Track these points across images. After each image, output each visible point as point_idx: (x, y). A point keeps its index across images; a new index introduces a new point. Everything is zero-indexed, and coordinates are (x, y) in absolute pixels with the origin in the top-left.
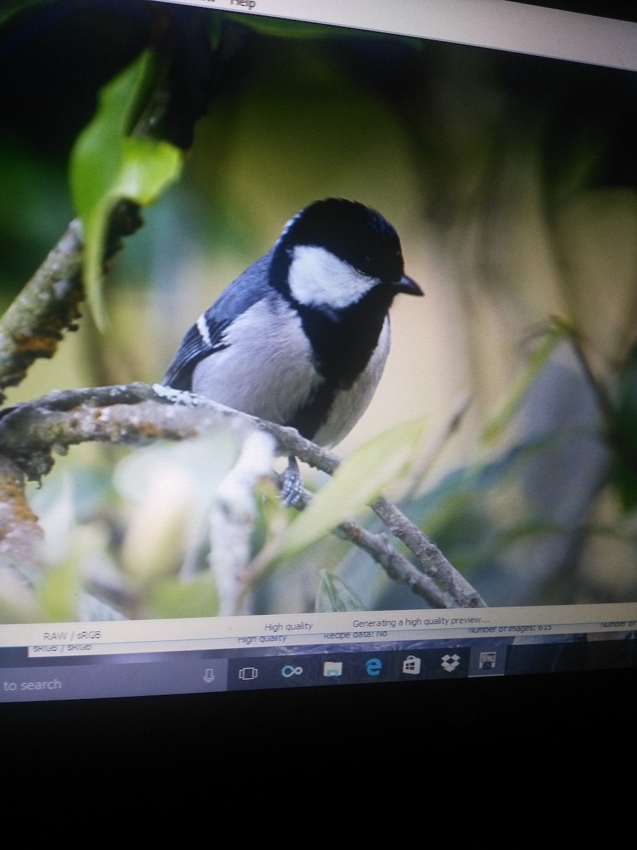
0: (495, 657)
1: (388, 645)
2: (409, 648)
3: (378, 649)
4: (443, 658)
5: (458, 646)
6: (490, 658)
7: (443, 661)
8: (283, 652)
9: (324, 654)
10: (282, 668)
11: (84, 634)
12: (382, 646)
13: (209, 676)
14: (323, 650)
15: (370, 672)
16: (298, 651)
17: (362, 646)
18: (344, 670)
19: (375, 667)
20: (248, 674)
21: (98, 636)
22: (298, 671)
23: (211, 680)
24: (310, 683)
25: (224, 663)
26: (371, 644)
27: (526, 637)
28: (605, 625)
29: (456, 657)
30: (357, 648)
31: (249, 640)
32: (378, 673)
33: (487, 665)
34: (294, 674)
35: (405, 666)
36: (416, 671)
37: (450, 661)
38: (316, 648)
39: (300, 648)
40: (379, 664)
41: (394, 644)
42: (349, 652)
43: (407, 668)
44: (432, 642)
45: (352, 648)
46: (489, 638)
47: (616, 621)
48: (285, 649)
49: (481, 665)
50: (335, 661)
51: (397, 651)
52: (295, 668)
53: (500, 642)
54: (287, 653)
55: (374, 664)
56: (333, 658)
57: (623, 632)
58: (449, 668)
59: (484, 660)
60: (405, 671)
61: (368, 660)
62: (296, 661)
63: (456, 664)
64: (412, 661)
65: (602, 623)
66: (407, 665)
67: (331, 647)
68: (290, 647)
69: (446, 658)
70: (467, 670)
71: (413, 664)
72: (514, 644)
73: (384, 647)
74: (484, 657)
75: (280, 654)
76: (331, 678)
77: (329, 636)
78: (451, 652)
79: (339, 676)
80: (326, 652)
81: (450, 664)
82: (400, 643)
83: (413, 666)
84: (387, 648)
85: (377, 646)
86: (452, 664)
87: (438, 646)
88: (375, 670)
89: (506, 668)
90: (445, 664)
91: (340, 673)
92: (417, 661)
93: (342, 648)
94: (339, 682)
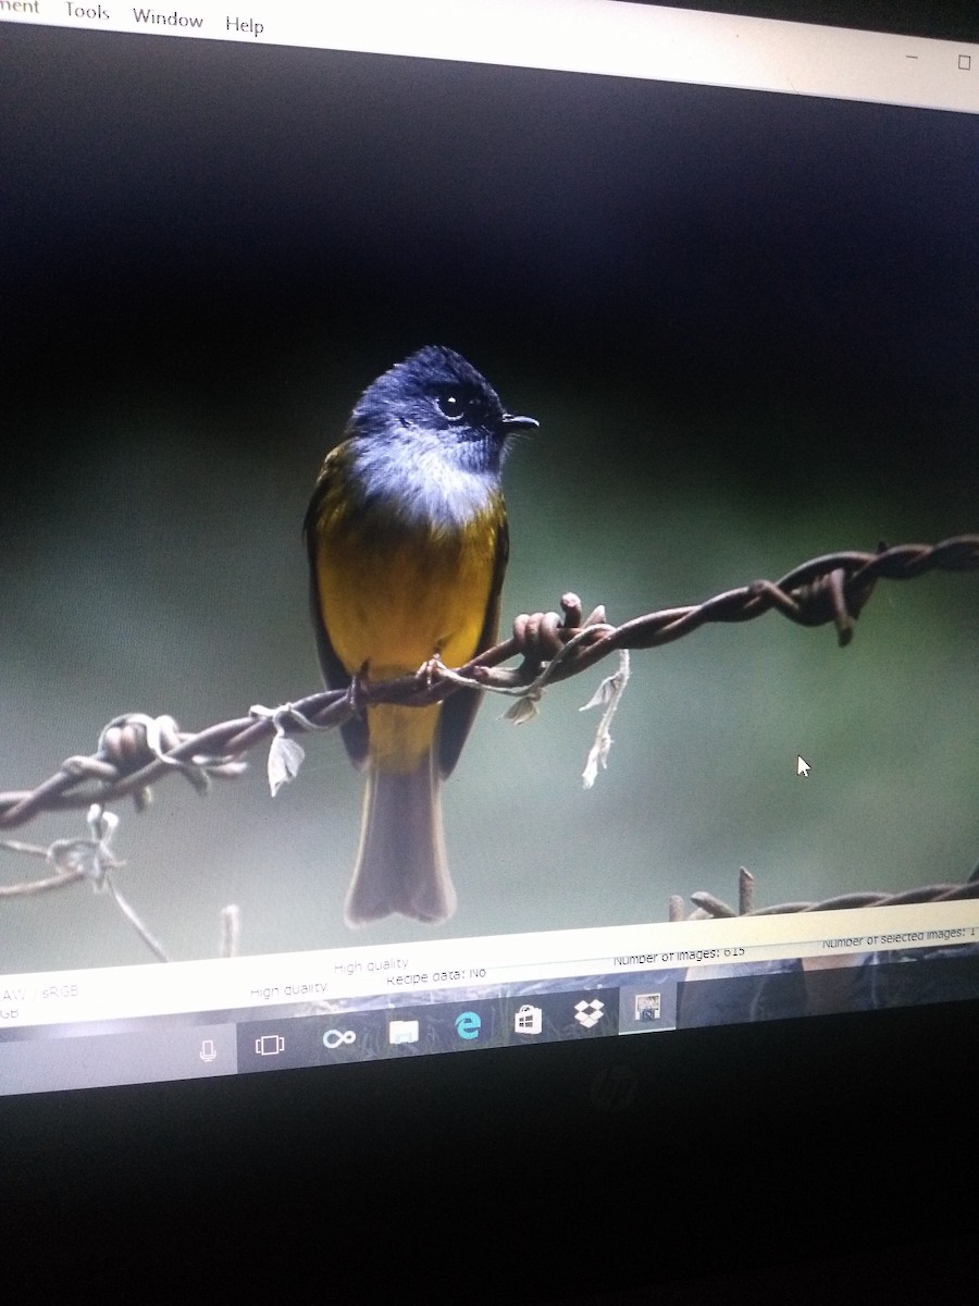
0: (659, 1001)
1: (489, 990)
2: (522, 993)
3: (473, 997)
4: (577, 1007)
5: (600, 986)
6: (651, 1004)
7: (577, 1012)
8: (323, 1009)
9: (389, 1010)
10: (322, 1035)
11: (53, 990)
12: (480, 993)
13: (208, 1052)
14: (386, 1003)
15: (463, 1034)
16: (345, 1006)
17: (448, 993)
18: (422, 1032)
19: (469, 1026)
20: (270, 1045)
21: (75, 992)
22: (348, 1037)
23: (213, 1058)
24: (369, 1056)
25: (230, 1030)
26: (463, 991)
27: (705, 967)
28: (829, 944)
29: (597, 1004)
30: (440, 998)
31: (267, 993)
32: (475, 1034)
33: (647, 1016)
34: (343, 1044)
35: (517, 1022)
36: (536, 1028)
37: (589, 1011)
38: (375, 1001)
39: (350, 1001)
40: (476, 1021)
41: (498, 988)
42: (428, 1004)
43: (521, 1025)
44: (557, 982)
45: (432, 998)
46: (648, 972)
47: (846, 937)
48: (327, 1005)
49: (638, 1016)
50: (407, 1019)
51: (504, 999)
52: (343, 1033)
53: (666, 978)
54: (329, 1010)
55: (468, 1021)
56: (404, 1014)
57: (859, 954)
58: (588, 1021)
59: (642, 1008)
60: (518, 1029)
61: (458, 1014)
62: (345, 1022)
63: (598, 1015)
64: (528, 1014)
65: (825, 942)
66: (521, 1020)
67: (398, 998)
68: (334, 1002)
69: (582, 1006)
70: (616, 1025)
71: (530, 1018)
72: (687, 980)
73: (483, 994)
74: (643, 1002)
75: (319, 1013)
76: (401, 1046)
77: (395, 981)
78: (588, 996)
79: (414, 1044)
80: (392, 1006)
81: (588, 1017)
82: (508, 986)
83: (531, 1023)
84: (488, 995)
85: (472, 992)
86: (592, 1015)
87: (568, 988)
88: (470, 1030)
89: (678, 1018)
90: (581, 1017)
91: (415, 1038)
92: (537, 1013)
93: (416, 998)
94: (415, 1052)
